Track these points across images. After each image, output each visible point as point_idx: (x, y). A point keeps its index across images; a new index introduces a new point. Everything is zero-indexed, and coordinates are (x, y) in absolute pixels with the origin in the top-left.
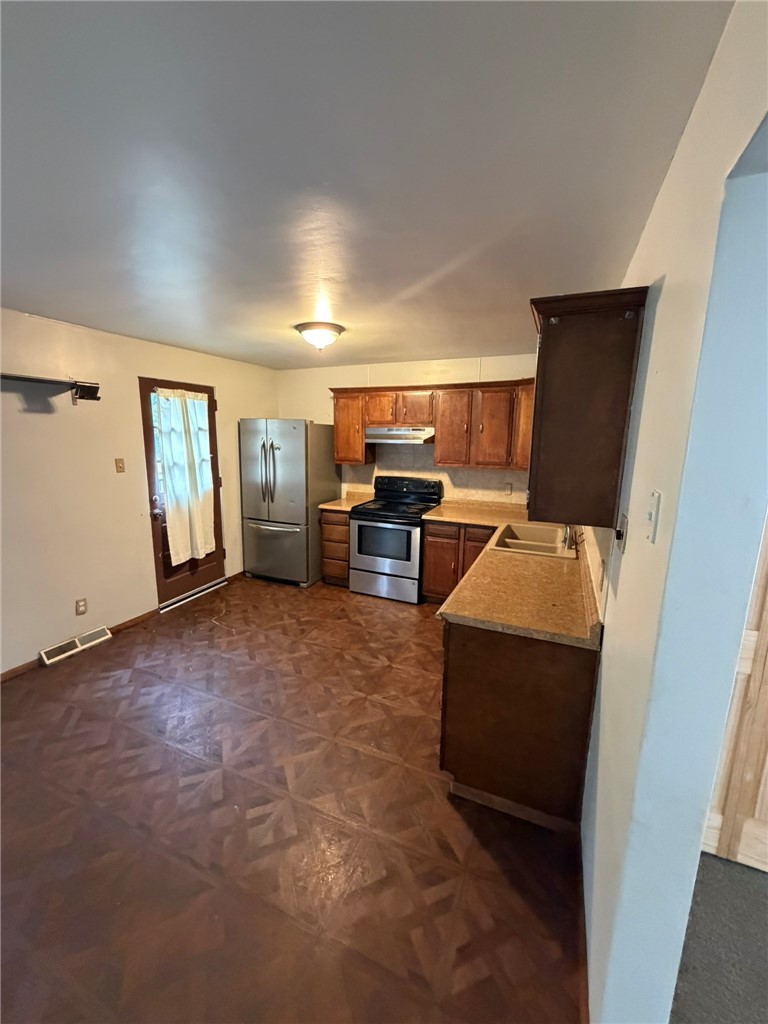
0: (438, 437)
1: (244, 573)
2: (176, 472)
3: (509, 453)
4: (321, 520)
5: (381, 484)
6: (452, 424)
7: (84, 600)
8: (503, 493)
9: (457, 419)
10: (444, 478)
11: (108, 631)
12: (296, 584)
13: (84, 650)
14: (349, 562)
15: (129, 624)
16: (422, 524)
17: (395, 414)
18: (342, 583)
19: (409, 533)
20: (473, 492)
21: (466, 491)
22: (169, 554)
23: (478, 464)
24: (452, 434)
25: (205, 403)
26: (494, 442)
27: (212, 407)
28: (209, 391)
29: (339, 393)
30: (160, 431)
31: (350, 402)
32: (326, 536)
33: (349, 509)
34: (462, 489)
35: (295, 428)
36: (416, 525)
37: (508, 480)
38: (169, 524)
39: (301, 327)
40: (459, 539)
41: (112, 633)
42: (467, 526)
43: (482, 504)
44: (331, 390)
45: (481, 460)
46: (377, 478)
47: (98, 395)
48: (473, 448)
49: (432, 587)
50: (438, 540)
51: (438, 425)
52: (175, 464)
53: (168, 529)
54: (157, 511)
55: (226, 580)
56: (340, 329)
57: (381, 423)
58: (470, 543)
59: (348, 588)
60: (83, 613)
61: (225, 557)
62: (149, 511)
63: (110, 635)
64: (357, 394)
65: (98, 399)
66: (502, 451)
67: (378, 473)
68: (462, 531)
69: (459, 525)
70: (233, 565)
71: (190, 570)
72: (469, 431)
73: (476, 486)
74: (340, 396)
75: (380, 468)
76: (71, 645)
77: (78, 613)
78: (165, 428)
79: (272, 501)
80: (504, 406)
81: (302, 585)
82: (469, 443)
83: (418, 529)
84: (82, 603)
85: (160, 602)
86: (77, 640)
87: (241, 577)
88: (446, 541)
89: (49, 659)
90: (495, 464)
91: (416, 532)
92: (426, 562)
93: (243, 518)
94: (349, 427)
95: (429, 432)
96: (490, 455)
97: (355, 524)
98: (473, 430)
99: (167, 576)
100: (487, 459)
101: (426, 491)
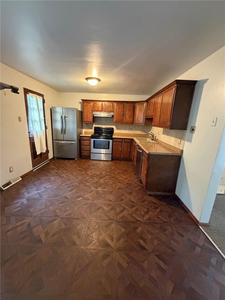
0: (115, 115)
1: (54, 157)
2: (36, 123)
3: (133, 120)
4: (80, 139)
5: (96, 129)
6: (118, 112)
7: (12, 167)
8: (130, 131)
9: (120, 110)
10: (114, 127)
11: (20, 178)
12: (73, 159)
13: (14, 184)
14: (90, 151)
15: (25, 175)
16: (112, 139)
17: (102, 108)
18: (88, 157)
19: (109, 142)
20: (122, 131)
21: (120, 130)
22: (36, 151)
23: (125, 123)
24: (119, 115)
25: (42, 100)
26: (130, 117)
27: (44, 101)
28: (42, 96)
29: (84, 101)
30: (30, 108)
31: (88, 104)
32: (83, 144)
33: (90, 136)
34: (119, 130)
35: (73, 111)
36: (111, 139)
37: (131, 127)
38: (35, 141)
39: (87, 79)
40: (122, 142)
41: (22, 178)
42: (125, 139)
43: (124, 134)
44: (82, 100)
45: (126, 122)
46: (95, 127)
47: (18, 92)
48: (124, 119)
49: (115, 156)
50: (117, 143)
51: (115, 112)
52: (35, 120)
53: (35, 142)
54: (31, 136)
55: (49, 160)
56: (99, 80)
57: (98, 111)
58: (125, 143)
59: (90, 159)
60: (12, 172)
61: (49, 153)
62: (28, 136)
63: (21, 179)
64: (90, 102)
65: (18, 93)
66: (132, 120)
67: (94, 126)
68: (123, 140)
69: (122, 139)
70: (51, 156)
71: (40, 157)
72: (123, 114)
73: (123, 129)
74: (84, 102)
75: (95, 124)
76: (9, 183)
77: (10, 172)
78: (32, 107)
79: (65, 134)
80: (132, 108)
81: (76, 159)
82: (123, 117)
83: (112, 140)
84: (11, 168)
85: (33, 168)
86: (11, 181)
87: (53, 159)
88: (119, 143)
89: (4, 188)
90: (130, 123)
91: (111, 141)
92: (113, 149)
93: (53, 140)
94: (88, 112)
95: (112, 114)
96: (128, 121)
97: (92, 140)
98: (124, 114)
99: (34, 159)
100: (128, 122)
101: (110, 131)
